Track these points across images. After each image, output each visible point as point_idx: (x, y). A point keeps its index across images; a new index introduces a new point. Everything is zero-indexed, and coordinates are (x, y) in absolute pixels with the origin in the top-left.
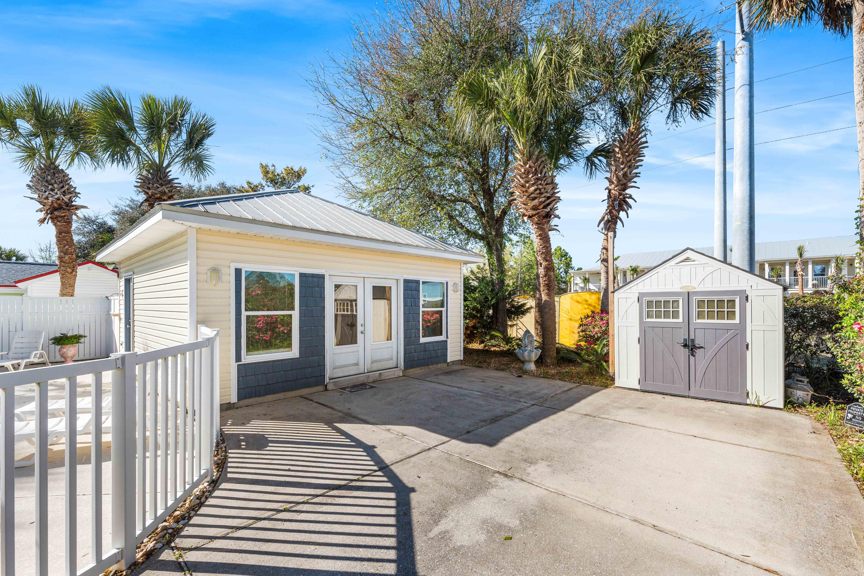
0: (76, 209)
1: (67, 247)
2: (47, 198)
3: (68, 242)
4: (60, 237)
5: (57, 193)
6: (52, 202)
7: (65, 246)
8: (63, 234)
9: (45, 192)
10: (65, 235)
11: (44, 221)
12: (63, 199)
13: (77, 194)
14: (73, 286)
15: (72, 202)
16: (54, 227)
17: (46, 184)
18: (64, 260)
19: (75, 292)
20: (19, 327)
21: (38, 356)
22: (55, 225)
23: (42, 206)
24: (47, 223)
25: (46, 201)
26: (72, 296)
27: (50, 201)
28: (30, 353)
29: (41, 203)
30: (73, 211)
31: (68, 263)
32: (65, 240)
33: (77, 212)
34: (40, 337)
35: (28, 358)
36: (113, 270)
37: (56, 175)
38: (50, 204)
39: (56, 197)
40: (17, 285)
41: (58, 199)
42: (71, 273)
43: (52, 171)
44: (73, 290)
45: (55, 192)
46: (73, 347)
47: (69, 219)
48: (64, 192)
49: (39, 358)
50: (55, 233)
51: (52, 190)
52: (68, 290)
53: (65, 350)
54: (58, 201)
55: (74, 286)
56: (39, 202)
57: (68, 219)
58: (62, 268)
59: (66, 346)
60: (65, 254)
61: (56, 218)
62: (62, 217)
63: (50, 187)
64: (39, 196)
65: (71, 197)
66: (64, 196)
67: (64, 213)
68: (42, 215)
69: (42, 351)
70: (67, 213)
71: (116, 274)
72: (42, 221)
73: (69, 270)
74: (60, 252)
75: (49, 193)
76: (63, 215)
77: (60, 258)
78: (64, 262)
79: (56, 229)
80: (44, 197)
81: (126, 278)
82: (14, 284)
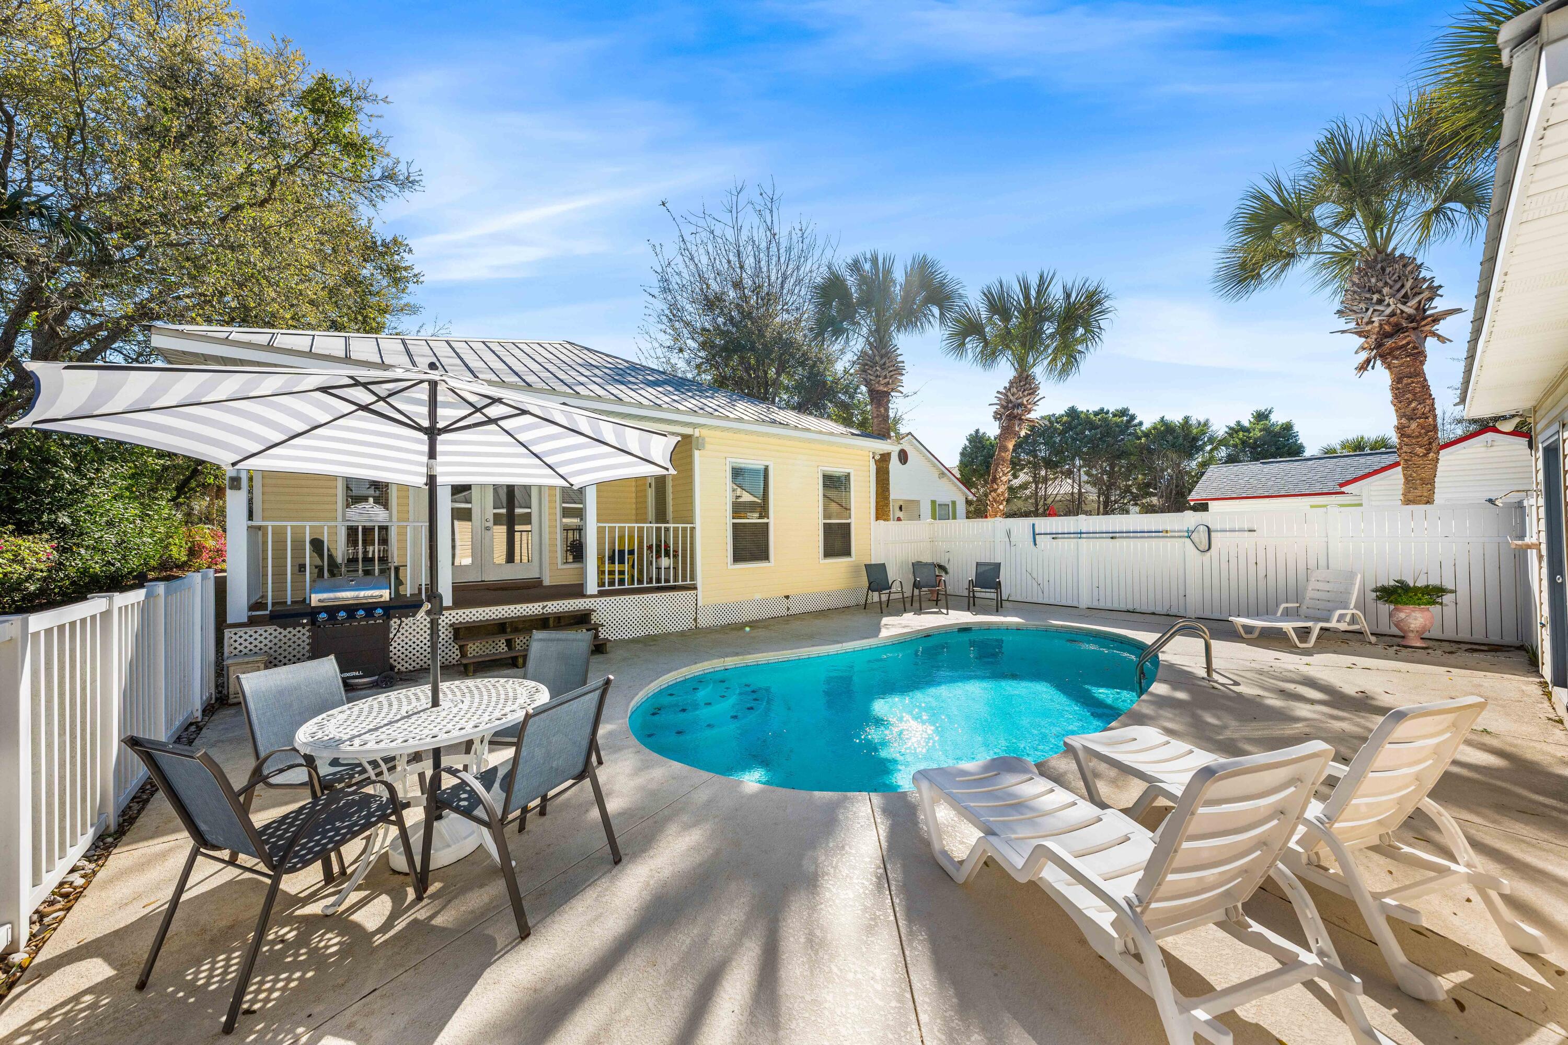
0: (1434, 321)
1: (1413, 405)
2: (1370, 322)
3: (1415, 394)
4: (1399, 388)
5: (1389, 305)
6: (1381, 325)
7: (1410, 403)
8: (1405, 381)
9: (1367, 310)
10: (1409, 381)
11: (1368, 365)
12: (1402, 312)
13: (1434, 291)
14: (1430, 482)
15: (1425, 311)
16: (1387, 371)
17: (1368, 296)
18: (1408, 431)
19: (1435, 496)
20: (1322, 563)
21: (1348, 619)
22: (1389, 367)
23: (1364, 339)
24: (1373, 368)
25: (1369, 327)
26: (1428, 502)
27: (1376, 324)
28: (1331, 611)
29: (1360, 334)
30: (1427, 328)
31: (1417, 437)
32: (1410, 392)
33: (1436, 327)
34: (1353, 584)
35: (1327, 620)
36: (1515, 433)
37: (1388, 270)
38: (1377, 329)
39: (1388, 311)
40: (1343, 489)
41: (1393, 314)
42: (1425, 455)
43: (1379, 265)
44: (1432, 491)
45: (1386, 303)
46: (1422, 610)
47: (1417, 348)
48: (1405, 296)
49: (1349, 624)
50: (1390, 382)
51: (1380, 302)
52: (1418, 493)
53: (1402, 615)
54: (1392, 319)
55: (1432, 483)
56: (1356, 333)
57: (1415, 348)
58: (1405, 449)
59: (1405, 607)
60: (1410, 419)
61: (1389, 354)
62: (1401, 347)
63: (1375, 297)
64: (1358, 324)
65: (1420, 302)
66: (1405, 303)
67: (1406, 337)
68: (1364, 355)
69: (1355, 611)
70: (1413, 337)
71: (1524, 441)
72: (1363, 367)
73: (1420, 451)
74: (1400, 417)
75: (1375, 310)
76: (1404, 342)
77: (1400, 429)
78: (1409, 436)
79: (1392, 373)
80: (1365, 320)
81: (1545, 444)
82: (1338, 489)
